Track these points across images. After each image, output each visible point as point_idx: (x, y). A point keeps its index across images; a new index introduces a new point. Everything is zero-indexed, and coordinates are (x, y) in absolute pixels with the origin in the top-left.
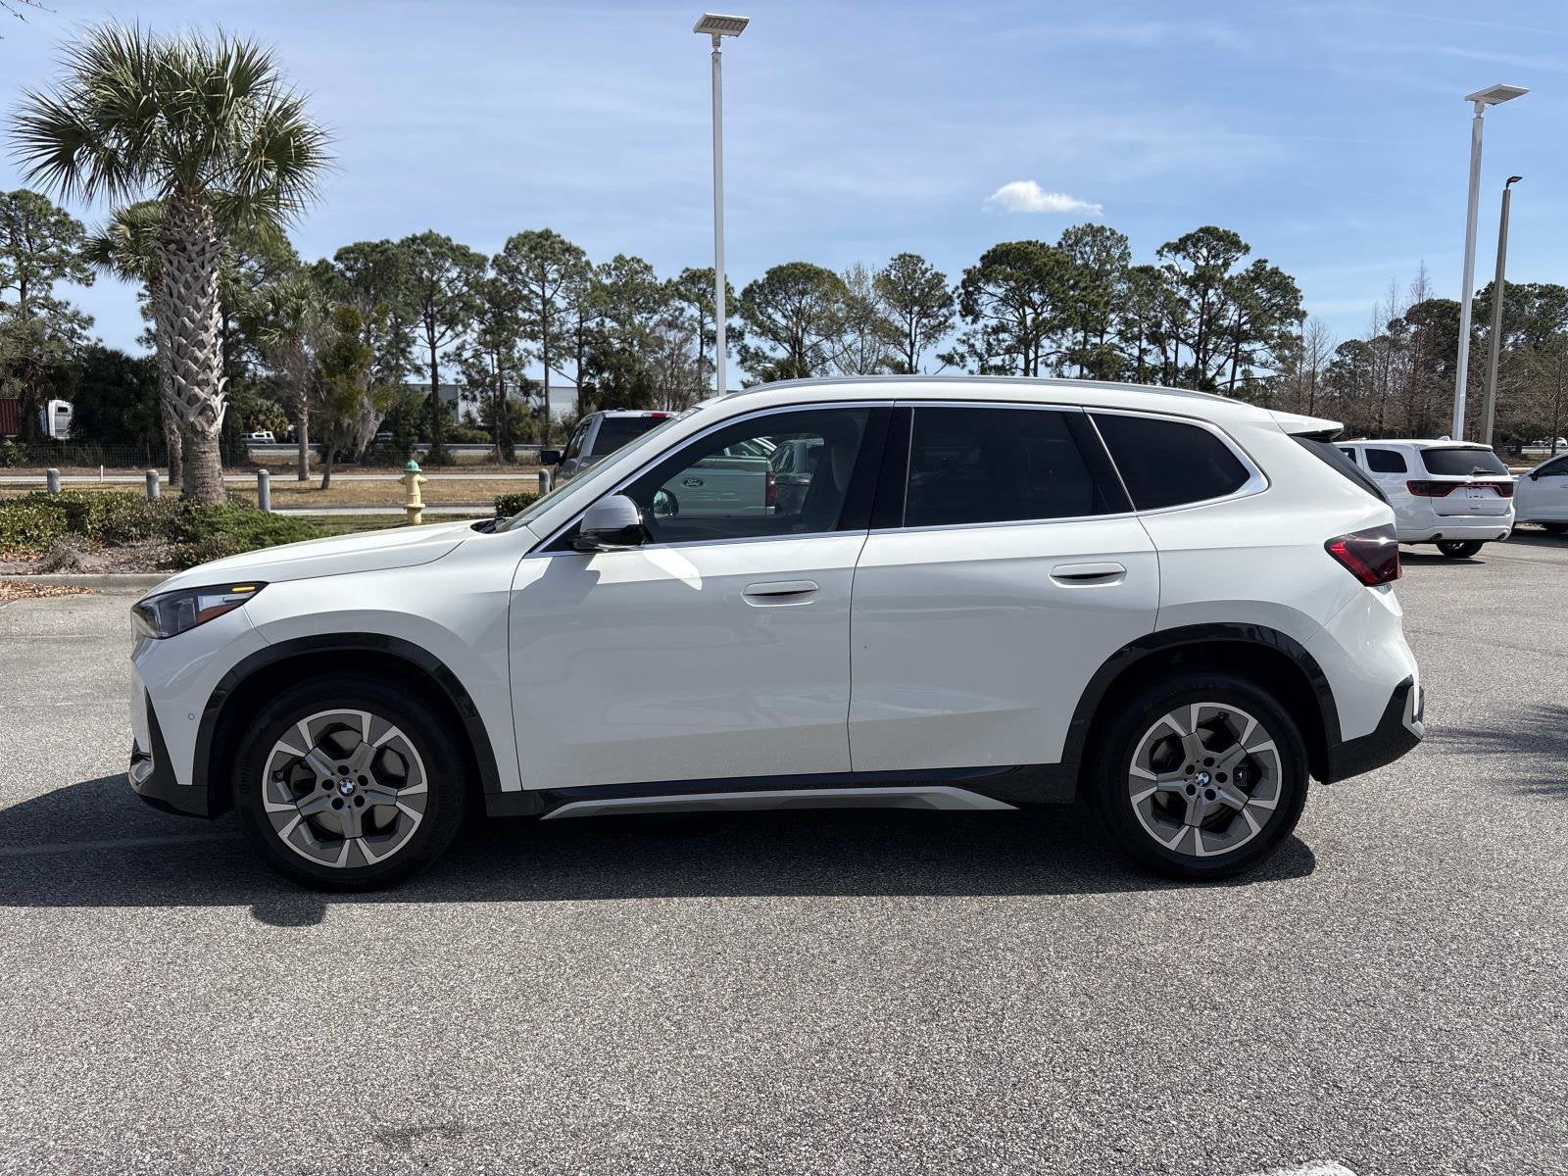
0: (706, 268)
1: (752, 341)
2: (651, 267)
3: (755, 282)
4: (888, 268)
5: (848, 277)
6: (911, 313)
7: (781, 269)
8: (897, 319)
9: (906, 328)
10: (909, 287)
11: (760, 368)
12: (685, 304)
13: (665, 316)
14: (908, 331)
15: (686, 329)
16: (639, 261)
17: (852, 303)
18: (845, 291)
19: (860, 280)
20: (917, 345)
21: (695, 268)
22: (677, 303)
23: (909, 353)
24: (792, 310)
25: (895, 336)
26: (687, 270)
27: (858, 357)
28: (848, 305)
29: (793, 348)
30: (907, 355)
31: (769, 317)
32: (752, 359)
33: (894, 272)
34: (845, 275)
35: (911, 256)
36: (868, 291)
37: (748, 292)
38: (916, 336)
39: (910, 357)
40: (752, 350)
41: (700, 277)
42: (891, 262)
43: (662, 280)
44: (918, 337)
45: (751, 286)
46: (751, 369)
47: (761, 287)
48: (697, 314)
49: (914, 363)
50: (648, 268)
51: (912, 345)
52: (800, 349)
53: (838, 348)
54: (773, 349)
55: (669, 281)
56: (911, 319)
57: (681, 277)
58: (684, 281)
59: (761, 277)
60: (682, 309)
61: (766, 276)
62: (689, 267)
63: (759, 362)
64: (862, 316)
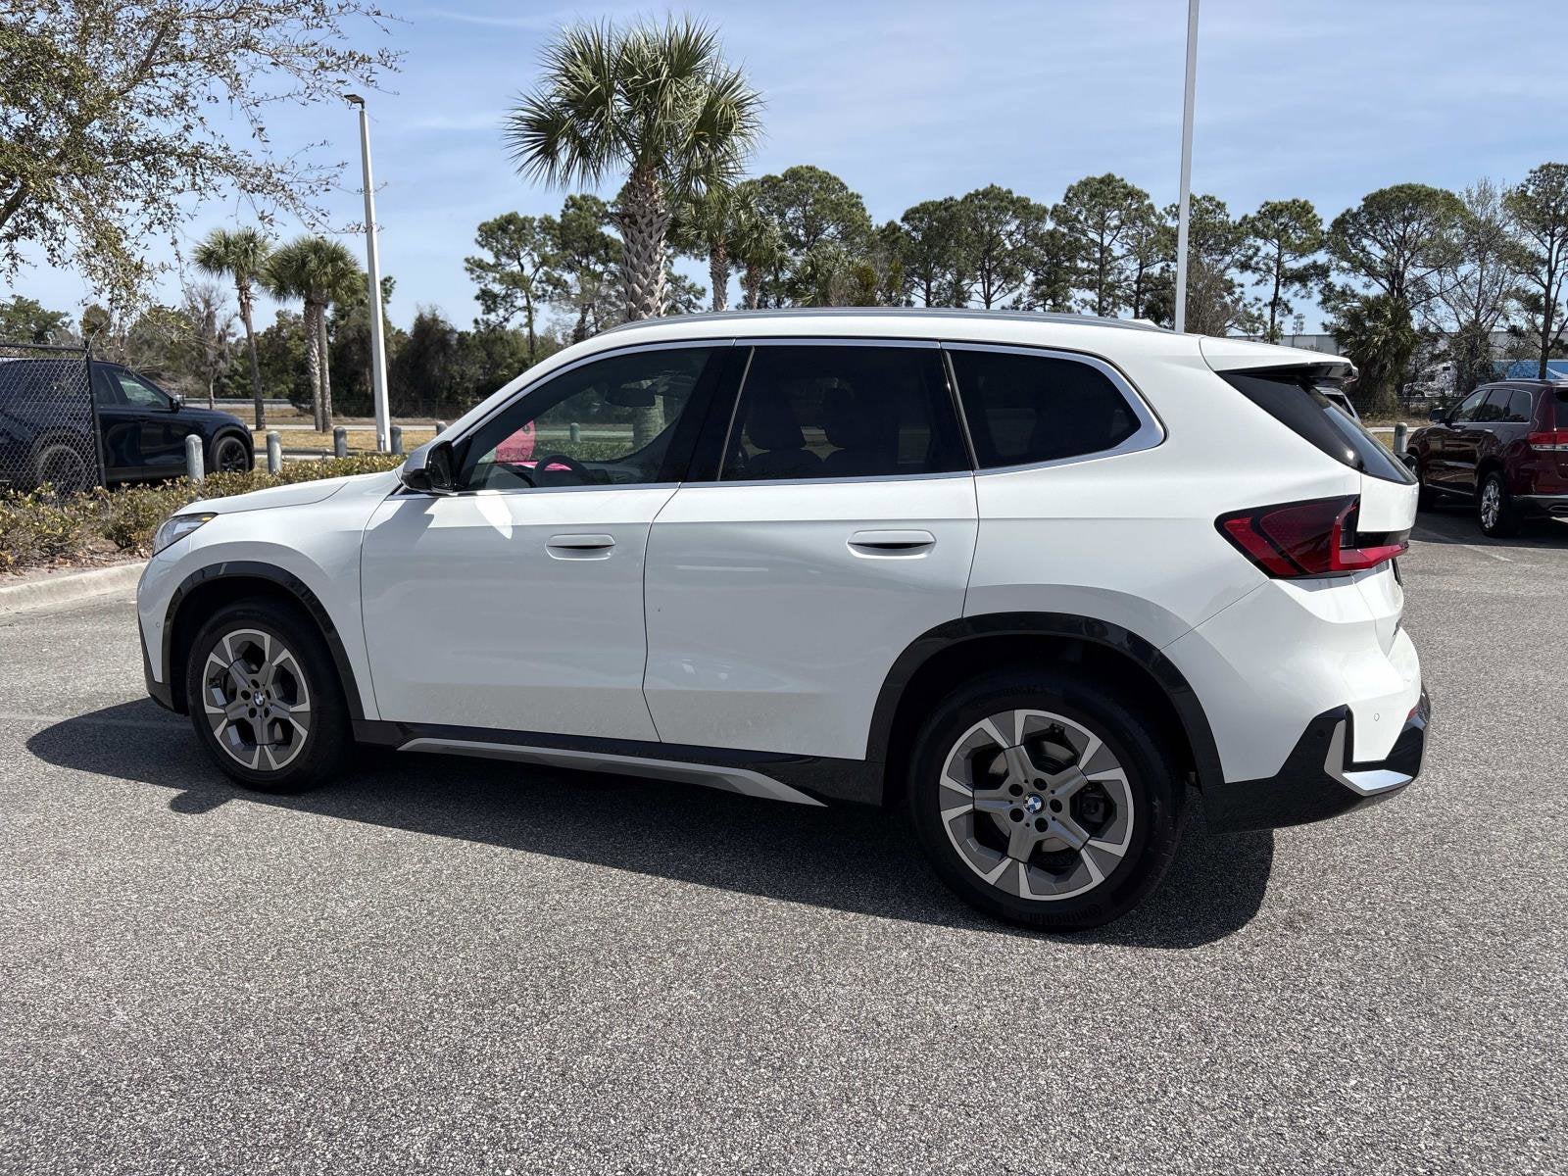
0: (1290, 200)
1: (1337, 279)
2: (1224, 205)
3: (1348, 211)
4: (1526, 183)
5: (1469, 196)
6: (1552, 235)
7: (1382, 193)
8: (1530, 242)
9: (1544, 253)
10: (1553, 204)
11: (1345, 308)
12: (1260, 242)
13: (1237, 256)
14: (1547, 256)
15: (1260, 269)
16: (1211, 199)
17: (1472, 227)
18: (1465, 214)
19: (1485, 195)
20: (1559, 273)
21: (1277, 201)
22: (1250, 240)
23: (1546, 283)
24: (1393, 241)
25: (1528, 263)
26: (1267, 203)
27: (1475, 290)
28: (1467, 230)
29: (1392, 283)
30: (1544, 286)
31: (1363, 250)
32: (1337, 298)
33: (1532, 187)
34: (1465, 194)
35: (1557, 167)
36: (1496, 212)
37: (1340, 224)
38: (1557, 262)
39: (1548, 289)
40: (1338, 288)
41: (1281, 211)
42: (1529, 176)
43: (1235, 217)
44: (1561, 265)
45: (1343, 215)
46: (1334, 309)
47: (1355, 216)
48: (1273, 251)
49: (1553, 295)
50: (1221, 206)
51: (1551, 273)
52: (1400, 285)
53: (1449, 280)
54: (1367, 286)
55: (1245, 218)
56: (1552, 243)
57: (1259, 212)
58: (1262, 216)
59: (1356, 204)
60: (1258, 249)
61: (1363, 203)
62: (1269, 201)
63: (1345, 302)
64: (1485, 241)
